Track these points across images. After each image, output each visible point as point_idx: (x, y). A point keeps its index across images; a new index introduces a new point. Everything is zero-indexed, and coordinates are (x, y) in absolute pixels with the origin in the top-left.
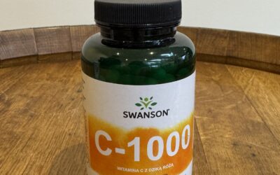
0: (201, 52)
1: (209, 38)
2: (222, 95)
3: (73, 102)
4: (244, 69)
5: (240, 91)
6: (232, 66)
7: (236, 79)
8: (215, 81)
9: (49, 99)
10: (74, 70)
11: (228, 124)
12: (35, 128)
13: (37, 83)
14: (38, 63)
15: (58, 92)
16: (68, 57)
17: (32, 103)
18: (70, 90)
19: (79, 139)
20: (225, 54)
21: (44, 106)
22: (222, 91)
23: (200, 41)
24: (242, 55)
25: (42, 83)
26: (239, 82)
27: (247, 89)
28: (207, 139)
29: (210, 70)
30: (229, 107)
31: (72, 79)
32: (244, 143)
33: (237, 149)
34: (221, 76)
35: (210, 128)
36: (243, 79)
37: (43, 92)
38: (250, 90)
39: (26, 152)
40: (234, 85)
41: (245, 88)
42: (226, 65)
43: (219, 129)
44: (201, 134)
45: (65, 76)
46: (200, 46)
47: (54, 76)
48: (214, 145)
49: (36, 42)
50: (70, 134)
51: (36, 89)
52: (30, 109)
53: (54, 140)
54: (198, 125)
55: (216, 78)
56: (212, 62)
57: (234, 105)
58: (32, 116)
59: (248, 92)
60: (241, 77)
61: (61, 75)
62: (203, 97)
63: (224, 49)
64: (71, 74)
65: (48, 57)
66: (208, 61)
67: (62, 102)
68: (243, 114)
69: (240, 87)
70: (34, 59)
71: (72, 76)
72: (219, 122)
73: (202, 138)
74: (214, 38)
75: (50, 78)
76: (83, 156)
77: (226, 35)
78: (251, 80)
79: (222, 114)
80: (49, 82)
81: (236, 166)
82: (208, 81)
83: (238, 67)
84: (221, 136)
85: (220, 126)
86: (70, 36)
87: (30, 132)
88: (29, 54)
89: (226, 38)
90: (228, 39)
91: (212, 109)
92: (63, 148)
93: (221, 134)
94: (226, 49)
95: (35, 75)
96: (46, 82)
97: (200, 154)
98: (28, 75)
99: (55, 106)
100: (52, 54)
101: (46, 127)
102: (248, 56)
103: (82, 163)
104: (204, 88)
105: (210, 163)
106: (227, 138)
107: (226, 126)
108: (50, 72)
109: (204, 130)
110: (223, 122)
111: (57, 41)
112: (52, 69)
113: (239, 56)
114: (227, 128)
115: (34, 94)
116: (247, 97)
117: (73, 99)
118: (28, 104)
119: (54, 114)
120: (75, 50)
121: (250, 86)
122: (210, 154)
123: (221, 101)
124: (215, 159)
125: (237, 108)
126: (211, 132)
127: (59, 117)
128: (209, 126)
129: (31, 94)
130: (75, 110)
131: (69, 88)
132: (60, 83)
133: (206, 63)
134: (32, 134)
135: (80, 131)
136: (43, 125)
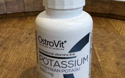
0: (95, 12)
1: (99, 4)
2: (108, 35)
3: (27, 40)
4: (119, 21)
5: (117, 33)
6: (112, 19)
7: (115, 27)
8: (103, 28)
9: (14, 38)
10: (26, 22)
11: (113, 52)
12: (7, 55)
13: (7, 29)
14: (7, 18)
15: (18, 34)
16: (23, 15)
17: (4, 41)
18: (25, 33)
19: (31, 61)
20: (108, 13)
21: (11, 43)
22: (108, 33)
23: (94, 6)
24: (117, 13)
25: (9, 29)
26: (116, 28)
27: (121, 32)
28: (102, 61)
29: (100, 22)
30: (112, 42)
31: (26, 27)
32: (123, 63)
33: (119, 67)
34: (106, 25)
35: (103, 54)
36: (118, 26)
37: (10, 34)
38: (122, 32)
39: (2, 69)
40: (114, 30)
41: (120, 32)
42: (108, 19)
43: (108, 55)
44: (98, 58)
45: (22, 25)
46: (94, 8)
47: (15, 25)
48: (106, 64)
49: (6, 6)
50: (26, 59)
51: (6, 33)
52: (3, 44)
53: (17, 62)
54: (96, 53)
55: (104, 26)
56: (100, 17)
57: (115, 41)
58: (4, 48)
59: (122, 34)
60: (117, 25)
61: (20, 25)
62: (97, 37)
63: (107, 10)
64: (25, 24)
65: (12, 15)
66: (98, 16)
67: (21, 40)
68: (120, 46)
69: (117, 31)
70: (5, 16)
71: (25, 25)
72: (107, 51)
73: (99, 60)
74: (102, 4)
75: (14, 26)
76: (34, 71)
77: (108, 2)
78: (123, 27)
79: (109, 46)
80: (13, 29)
81: (120, 76)
82: (100, 28)
83: (114, 20)
84: (110, 59)
85: (108, 53)
86: (24, 4)
87: (4, 58)
88: (2, 13)
89: (108, 4)
90: (109, 4)
91: (103, 43)
92: (22, 66)
93: (109, 58)
94: (108, 10)
95: (5, 25)
96: (12, 29)
97: (99, 70)
98: (2, 25)
99: (17, 43)
100: (14, 13)
101: (13, 54)
102: (120, 14)
103: (34, 75)
104: (98, 32)
105: (105, 75)
106: (113, 60)
107: (112, 53)
108: (14, 23)
109: (100, 55)
110: (110, 51)
111: (17, 6)
112: (15, 21)
113: (116, 14)
114: (112, 54)
115: (5, 35)
116: (121, 36)
117: (27, 39)
118: (2, 42)
119: (17, 47)
120: (27, 11)
121: (122, 30)
122: (104, 70)
123: (107, 39)
124: (108, 73)
125: (116, 43)
126: (104, 56)
127: (19, 49)
128: (102, 53)
129: (3, 36)
130: (28, 44)
131: (24, 32)
132: (19, 30)
133: (98, 18)
134: (5, 59)
135: (31, 57)
136: (11, 53)
